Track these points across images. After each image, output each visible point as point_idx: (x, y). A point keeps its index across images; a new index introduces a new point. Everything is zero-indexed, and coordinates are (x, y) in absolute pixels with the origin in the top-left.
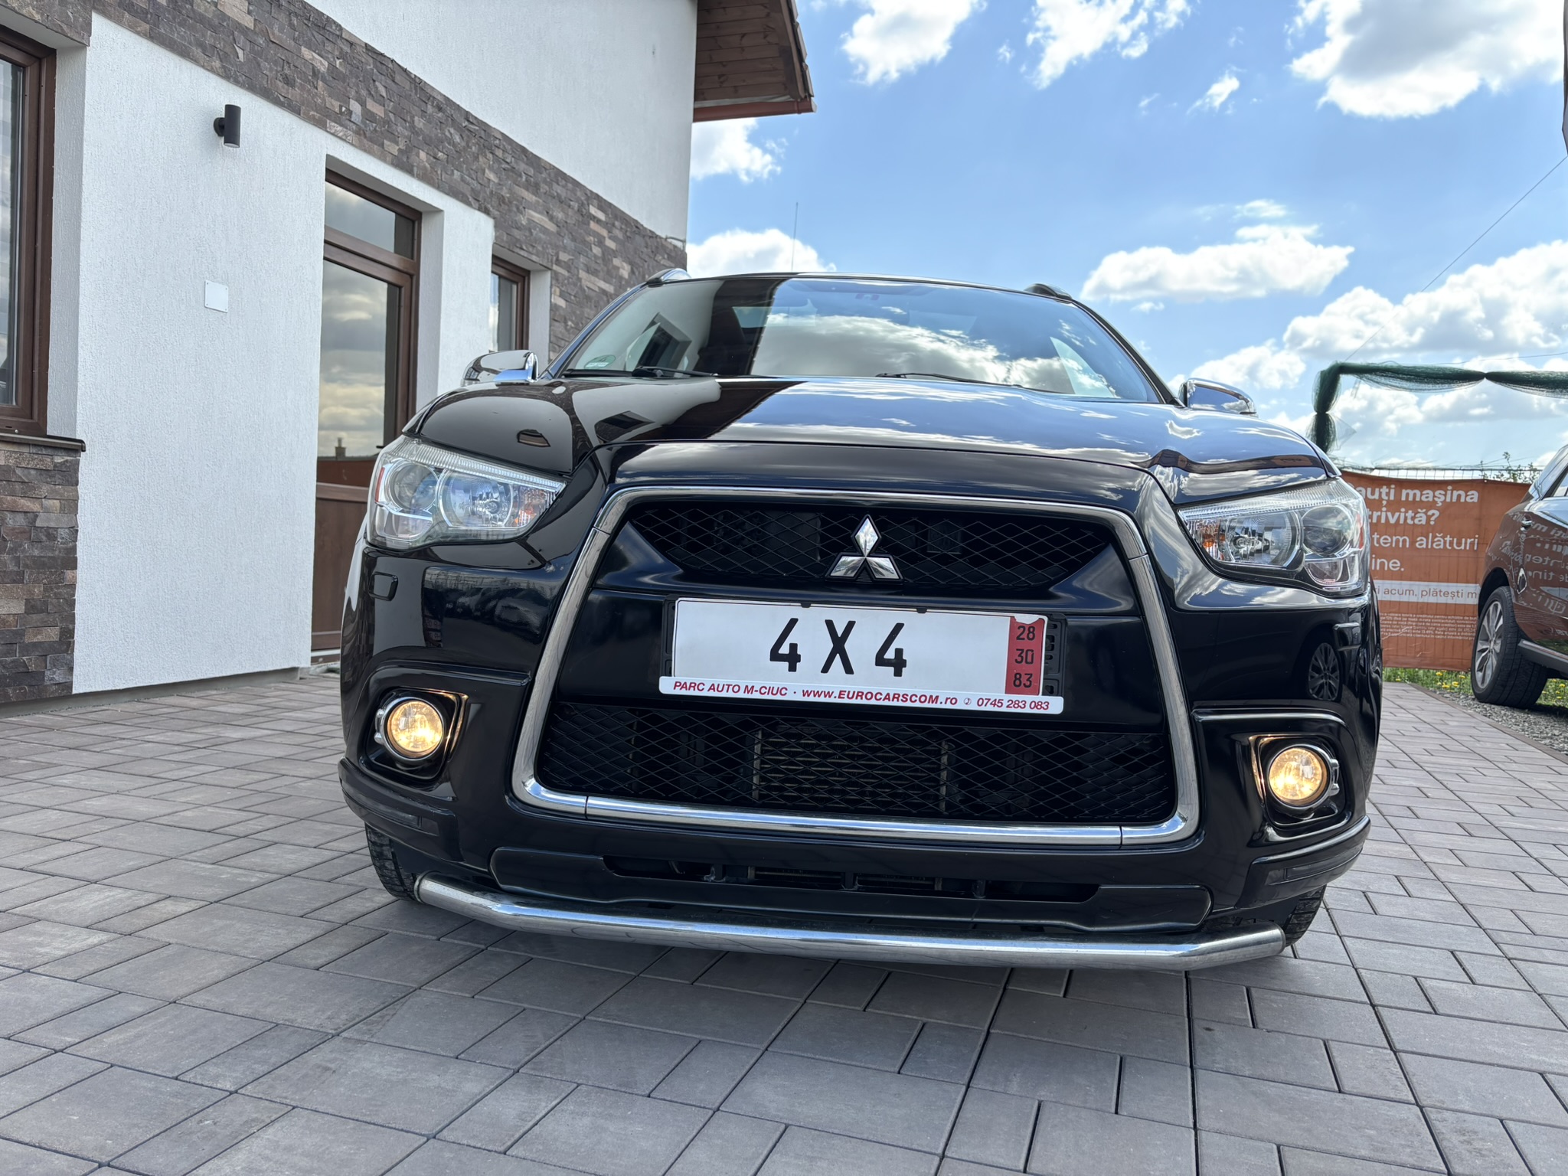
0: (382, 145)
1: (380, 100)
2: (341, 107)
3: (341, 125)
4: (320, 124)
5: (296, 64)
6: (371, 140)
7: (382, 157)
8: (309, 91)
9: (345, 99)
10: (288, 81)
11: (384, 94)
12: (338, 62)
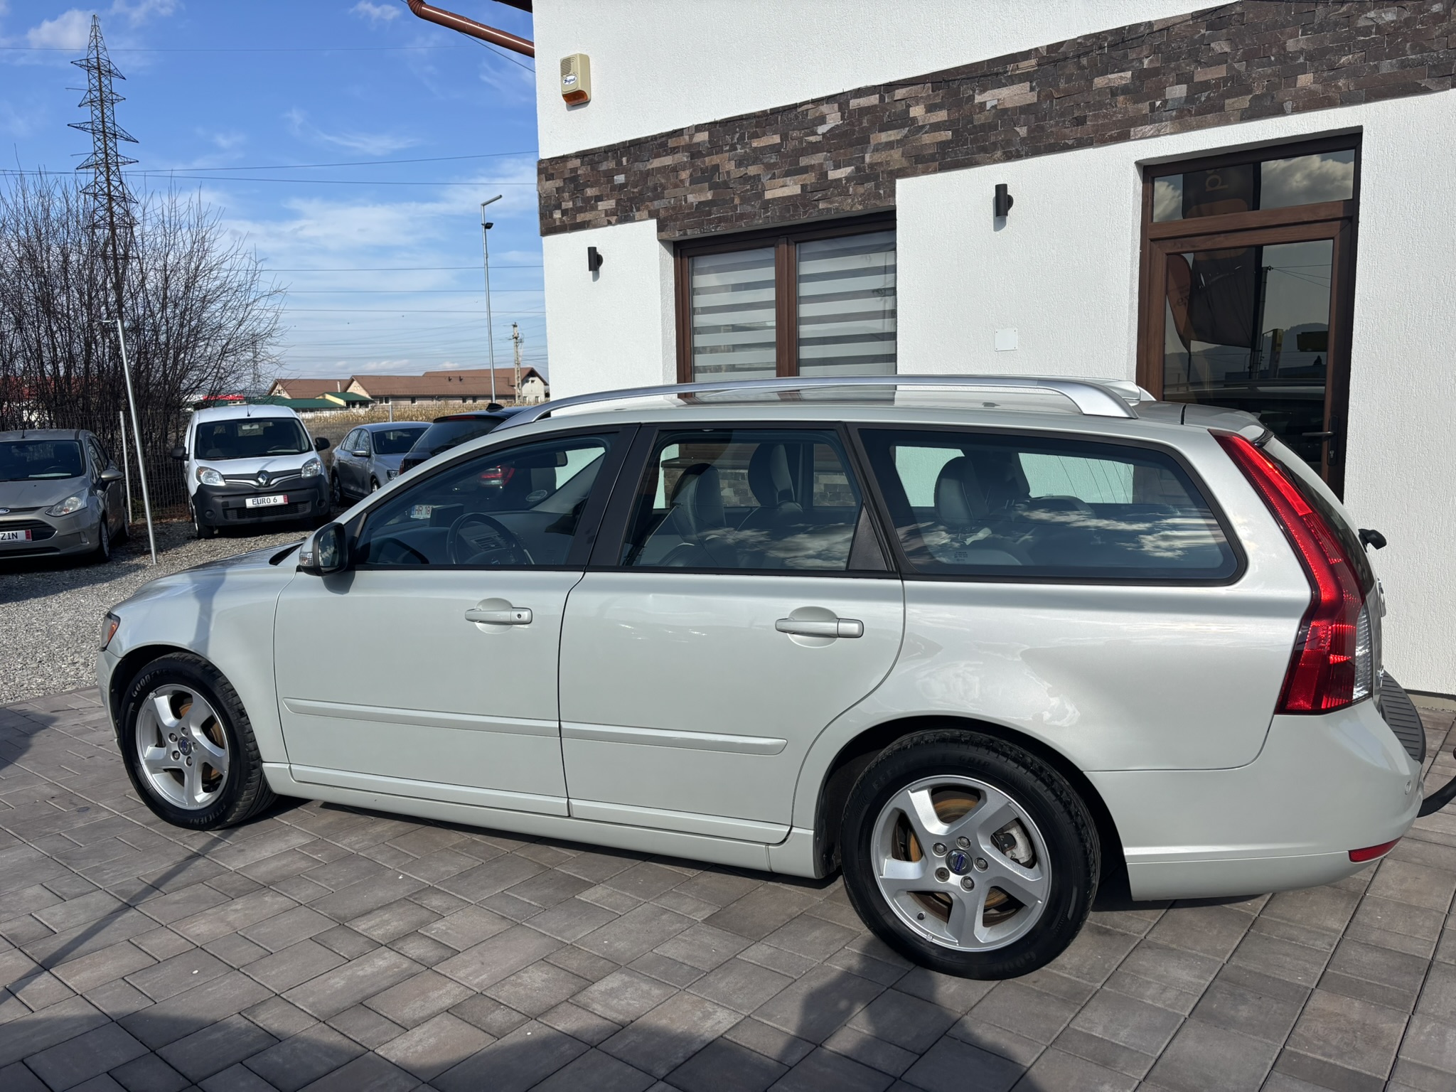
0: (1222, 108)
1: (1222, 59)
2: (1152, 106)
3: (1153, 122)
4: (1124, 137)
5: (1087, 100)
6: (1199, 113)
7: (1225, 121)
8: (1105, 116)
9: (1160, 92)
10: (1080, 121)
11: (1227, 50)
12: (1146, 62)
